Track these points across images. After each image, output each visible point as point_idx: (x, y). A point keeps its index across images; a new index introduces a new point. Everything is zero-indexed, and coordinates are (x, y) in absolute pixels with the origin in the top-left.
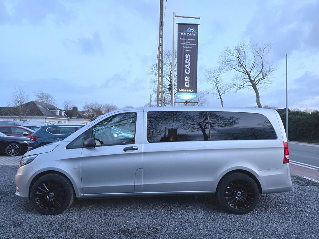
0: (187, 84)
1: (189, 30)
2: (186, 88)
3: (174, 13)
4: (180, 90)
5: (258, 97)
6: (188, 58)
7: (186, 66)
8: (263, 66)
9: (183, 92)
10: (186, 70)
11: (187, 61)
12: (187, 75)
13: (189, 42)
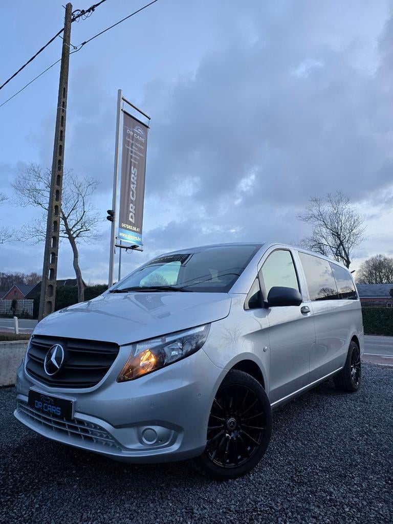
0: (132, 217)
1: (137, 129)
2: (130, 223)
3: (120, 91)
4: (123, 225)
5: (76, 256)
6: (134, 174)
7: (132, 186)
8: (84, 212)
9: (126, 229)
10: (131, 193)
11: (133, 179)
12: (132, 202)
13: (137, 149)
